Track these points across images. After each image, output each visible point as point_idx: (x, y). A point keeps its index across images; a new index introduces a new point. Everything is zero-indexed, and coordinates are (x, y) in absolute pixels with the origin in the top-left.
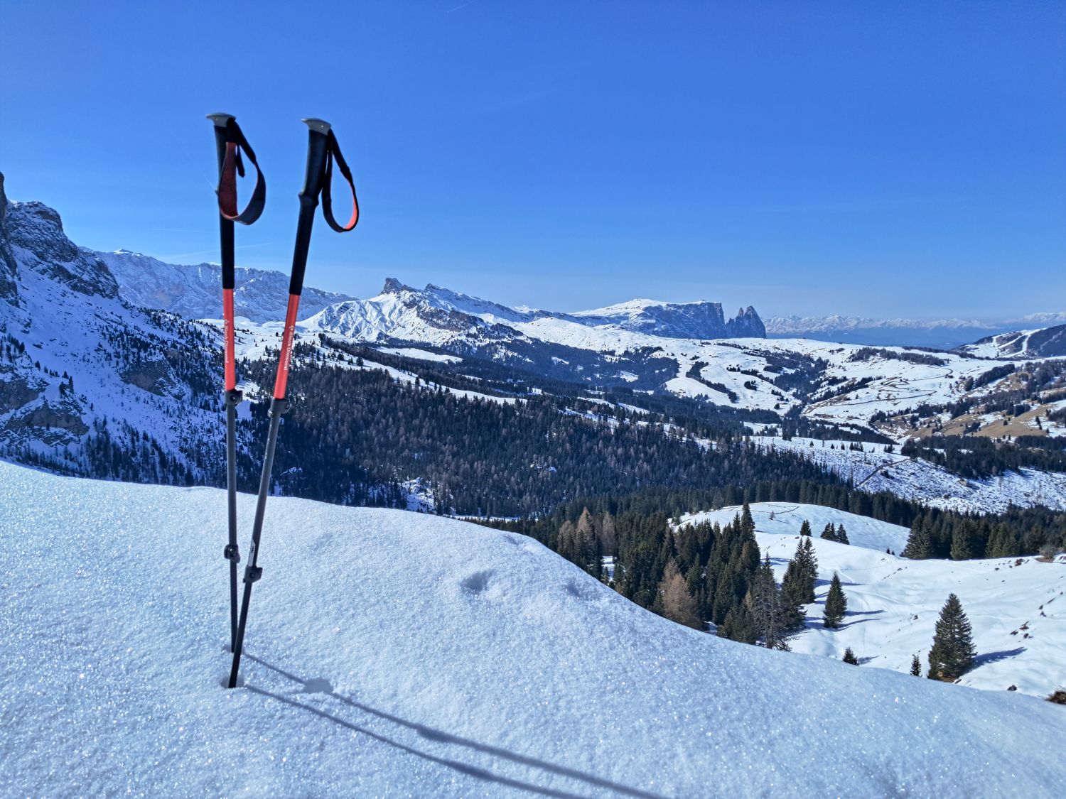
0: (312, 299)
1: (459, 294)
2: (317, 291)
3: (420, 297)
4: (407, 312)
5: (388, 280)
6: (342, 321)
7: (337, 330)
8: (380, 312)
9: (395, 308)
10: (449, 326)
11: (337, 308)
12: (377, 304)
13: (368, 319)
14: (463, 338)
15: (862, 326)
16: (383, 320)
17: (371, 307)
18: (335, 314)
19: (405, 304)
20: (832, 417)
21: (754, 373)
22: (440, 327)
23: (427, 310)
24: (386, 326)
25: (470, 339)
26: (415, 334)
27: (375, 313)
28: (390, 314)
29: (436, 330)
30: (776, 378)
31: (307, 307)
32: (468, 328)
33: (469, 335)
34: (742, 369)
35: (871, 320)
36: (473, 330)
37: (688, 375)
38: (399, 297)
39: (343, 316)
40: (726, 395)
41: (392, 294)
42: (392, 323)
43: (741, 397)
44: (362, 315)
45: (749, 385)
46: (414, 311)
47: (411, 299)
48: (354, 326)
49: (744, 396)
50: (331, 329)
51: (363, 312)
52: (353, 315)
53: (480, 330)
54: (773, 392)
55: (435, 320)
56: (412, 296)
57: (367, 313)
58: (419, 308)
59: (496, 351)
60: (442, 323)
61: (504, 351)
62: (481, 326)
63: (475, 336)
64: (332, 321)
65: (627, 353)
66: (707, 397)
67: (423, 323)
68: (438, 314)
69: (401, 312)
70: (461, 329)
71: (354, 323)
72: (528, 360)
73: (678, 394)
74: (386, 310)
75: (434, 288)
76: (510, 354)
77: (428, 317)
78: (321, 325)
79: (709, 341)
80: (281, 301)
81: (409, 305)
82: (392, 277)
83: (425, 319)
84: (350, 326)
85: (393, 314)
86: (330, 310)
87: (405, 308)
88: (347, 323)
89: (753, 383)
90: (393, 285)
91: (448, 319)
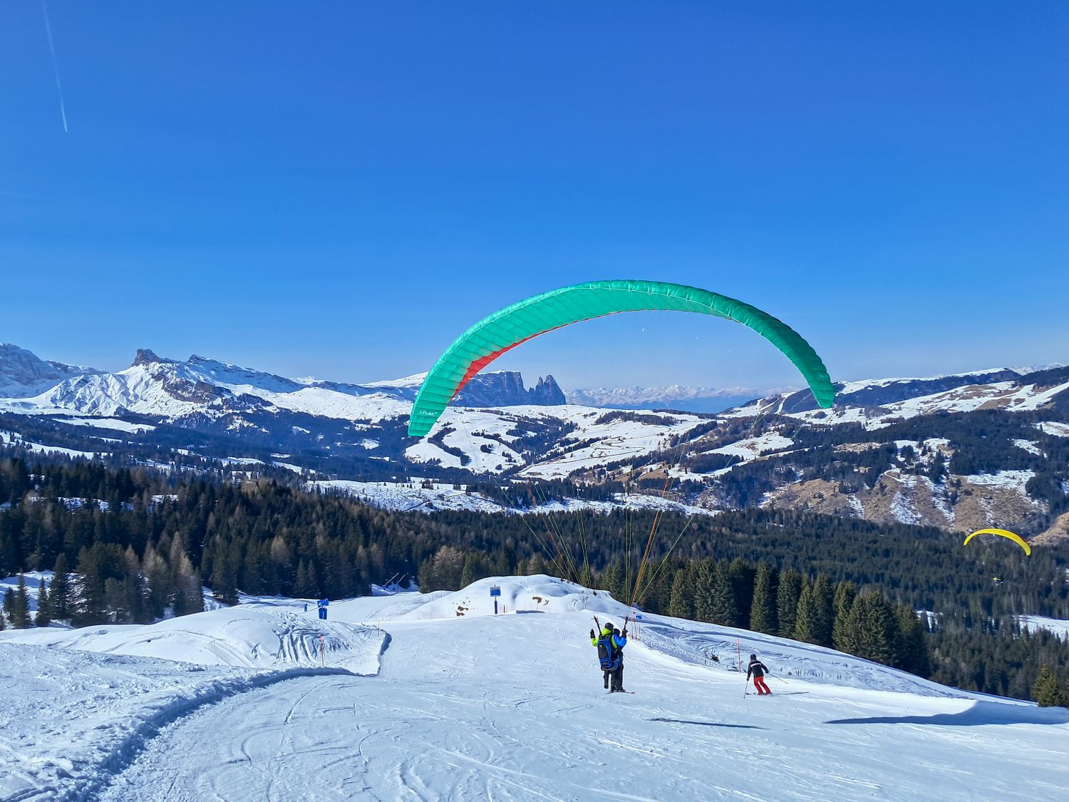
0: (50, 373)
1: (228, 365)
2: (56, 365)
3: (170, 368)
4: (155, 385)
5: (139, 351)
6: (78, 395)
7: (72, 405)
8: (124, 385)
9: (142, 380)
10: (195, 398)
11: (75, 382)
12: (122, 376)
13: (109, 393)
14: (203, 411)
15: (701, 396)
16: (125, 394)
17: (114, 380)
18: (72, 388)
19: (153, 376)
20: (540, 474)
21: (496, 437)
22: (184, 399)
23: (172, 382)
24: (128, 400)
25: (211, 411)
26: (157, 407)
27: (117, 386)
28: (135, 387)
29: (180, 402)
30: (513, 442)
31: (44, 382)
32: (213, 399)
33: (212, 407)
34: (486, 433)
35: (712, 389)
36: (218, 401)
37: (430, 441)
38: (147, 369)
39: (81, 390)
40: (459, 458)
41: (141, 365)
42: (136, 396)
43: (473, 460)
44: (103, 389)
45: (485, 449)
46: (161, 383)
47: (160, 370)
48: (92, 401)
49: (477, 458)
50: (65, 405)
51: (104, 385)
52: (91, 390)
53: (225, 402)
54: (504, 454)
55: (180, 392)
56: (161, 367)
57: (108, 387)
58: (166, 379)
59: (231, 422)
60: (186, 394)
61: (240, 421)
62: (228, 397)
63: (218, 408)
64: (68, 396)
65: (382, 421)
66: (439, 461)
67: (166, 395)
68: (183, 386)
69: (147, 385)
70: (204, 401)
71: (92, 397)
72: (264, 430)
73: (413, 459)
74: (131, 384)
75: (198, 359)
76: (245, 425)
77: (173, 390)
78: (53, 400)
79: (473, 408)
80: (12, 376)
81: (157, 377)
82: (145, 348)
83: (169, 391)
84: (87, 401)
85: (138, 387)
86: (67, 385)
87: (152, 380)
88: (84, 397)
89: (489, 446)
90: (145, 357)
91: (193, 391)
